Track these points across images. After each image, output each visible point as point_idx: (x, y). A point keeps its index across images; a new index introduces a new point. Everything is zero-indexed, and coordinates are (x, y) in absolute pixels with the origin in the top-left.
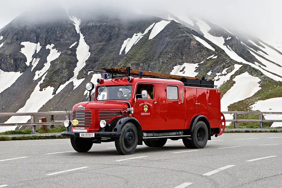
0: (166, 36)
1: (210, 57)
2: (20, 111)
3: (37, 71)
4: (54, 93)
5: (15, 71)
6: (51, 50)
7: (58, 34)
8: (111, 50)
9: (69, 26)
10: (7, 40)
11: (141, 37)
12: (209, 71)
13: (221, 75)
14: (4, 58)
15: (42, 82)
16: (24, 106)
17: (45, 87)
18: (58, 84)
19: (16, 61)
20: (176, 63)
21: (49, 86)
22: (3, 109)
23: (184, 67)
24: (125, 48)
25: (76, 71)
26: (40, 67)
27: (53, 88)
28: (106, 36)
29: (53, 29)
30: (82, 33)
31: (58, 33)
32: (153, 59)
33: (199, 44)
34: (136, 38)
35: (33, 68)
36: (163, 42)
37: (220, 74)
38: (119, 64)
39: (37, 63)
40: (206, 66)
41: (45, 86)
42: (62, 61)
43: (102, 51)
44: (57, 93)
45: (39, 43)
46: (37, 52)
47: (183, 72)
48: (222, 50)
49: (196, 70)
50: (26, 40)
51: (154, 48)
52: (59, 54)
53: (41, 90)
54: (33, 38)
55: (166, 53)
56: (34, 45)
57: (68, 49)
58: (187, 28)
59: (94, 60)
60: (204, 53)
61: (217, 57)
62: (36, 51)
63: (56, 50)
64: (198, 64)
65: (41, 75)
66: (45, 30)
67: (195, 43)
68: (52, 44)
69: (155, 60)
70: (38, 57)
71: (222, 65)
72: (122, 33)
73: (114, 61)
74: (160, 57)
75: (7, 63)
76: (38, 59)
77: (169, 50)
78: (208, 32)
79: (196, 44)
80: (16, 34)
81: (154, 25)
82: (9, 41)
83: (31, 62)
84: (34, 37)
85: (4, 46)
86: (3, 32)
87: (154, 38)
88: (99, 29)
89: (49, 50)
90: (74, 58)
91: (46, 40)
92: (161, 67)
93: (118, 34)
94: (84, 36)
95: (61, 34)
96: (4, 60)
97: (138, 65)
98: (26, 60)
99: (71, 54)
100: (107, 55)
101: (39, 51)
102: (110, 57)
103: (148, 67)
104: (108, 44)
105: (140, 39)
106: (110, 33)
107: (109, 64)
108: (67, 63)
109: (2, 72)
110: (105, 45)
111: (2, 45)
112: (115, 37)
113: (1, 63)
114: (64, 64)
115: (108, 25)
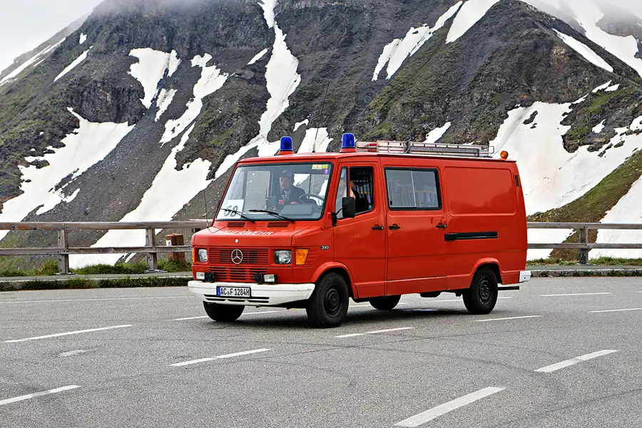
0: (491, 34)
1: (600, 88)
2: (130, 218)
3: (170, 121)
4: (211, 176)
5: (115, 121)
6: (205, 69)
7: (220, 29)
8: (353, 69)
9: (248, 10)
10: (97, 44)
11: (428, 37)
12: (598, 122)
13: (627, 134)
14: (88, 90)
15: (180, 147)
16: (138, 207)
17: (189, 161)
18: (221, 153)
19: (117, 97)
20: (516, 103)
21: (200, 159)
22: (86, 213)
23: (535, 113)
24: (387, 63)
25: (266, 122)
26: (176, 111)
27: (207, 164)
28: (338, 35)
29: (209, 17)
30: (279, 28)
31: (221, 26)
32: (455, 91)
33: (573, 54)
34: (415, 39)
35: (159, 114)
36: (482, 48)
37: (624, 129)
38: (371, 104)
39: (168, 101)
40: (591, 109)
41: (189, 158)
42: (230, 96)
43: (328, 71)
44: (218, 174)
45: (173, 51)
46: (170, 74)
47: (531, 125)
48: (632, 69)
49: (565, 120)
50: (143, 45)
51: (460, 64)
52: (223, 79)
53: (179, 168)
54: (160, 39)
55: (488, 77)
56: (161, 56)
57: (246, 66)
58: (541, 14)
59: (310, 94)
60: (586, 76)
61: (620, 88)
62: (167, 71)
63: (217, 68)
64: (569, 104)
65: (178, 131)
66: (189, 20)
67: (563, 52)
68: (206, 54)
69: (462, 95)
70: (172, 86)
71: (632, 107)
72: (381, 27)
73: (360, 97)
74: (474, 87)
75: (97, 102)
76: (173, 92)
77: (498, 69)
78: (597, 25)
79: (564, 55)
80: (117, 29)
81: (461, 6)
82: (100, 45)
83: (154, 99)
84: (162, 36)
85: (89, 59)
86: (85, 23)
87: (460, 39)
88: (322, 17)
89: (198, 70)
90: (259, 88)
91: (190, 43)
92: (476, 112)
93: (370, 30)
94: (285, 35)
95: (228, 29)
96: (89, 93)
97: (418, 106)
98: (142, 94)
99: (253, 78)
100: (341, 83)
101: (174, 71)
102: (348, 88)
103: (443, 113)
104: (345, 53)
105: (424, 41)
106: (350, 28)
107: (346, 104)
108: (242, 101)
109: (83, 122)
110: (338, 58)
111: (83, 56)
112: (363, 36)
113: (82, 101)
114: (236, 103)
115: (346, 5)
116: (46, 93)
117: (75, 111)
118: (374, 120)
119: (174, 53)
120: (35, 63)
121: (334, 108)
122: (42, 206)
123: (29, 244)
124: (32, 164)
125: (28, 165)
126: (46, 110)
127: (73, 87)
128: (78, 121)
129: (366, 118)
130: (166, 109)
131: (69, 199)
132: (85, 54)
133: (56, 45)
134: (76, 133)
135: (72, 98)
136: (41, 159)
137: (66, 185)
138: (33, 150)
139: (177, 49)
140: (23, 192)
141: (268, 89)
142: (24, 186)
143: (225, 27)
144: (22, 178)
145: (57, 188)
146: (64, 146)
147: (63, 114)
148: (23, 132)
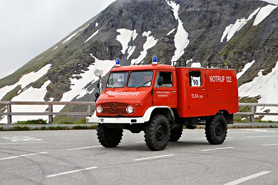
0: (273, 22)
3: (133, 60)
5: (110, 60)
6: (148, 37)
7: (155, 20)
8: (212, 37)
9: (167, 12)
10: (103, 27)
11: (245, 23)
19: (111, 49)
24: (227, 35)
26: (136, 55)
28: (206, 22)
29: (150, 15)
30: (180, 19)
31: (155, 19)
32: (257, 47)
34: (239, 24)
35: (128, 57)
36: (269, 28)
38: (220, 53)
39: (133, 51)
42: (159, 49)
43: (202, 38)
45: (135, 30)
46: (133, 40)
50: (122, 27)
51: (258, 35)
52: (156, 41)
54: (129, 25)
55: (272, 41)
56: (130, 32)
57: (166, 36)
59: (193, 48)
62: (132, 38)
63: (153, 37)
66: (142, 16)
68: (149, 31)
69: (260, 48)
70: (134, 44)
72: (224, 19)
73: (215, 49)
74: (265, 45)
75: (102, 51)
76: (134, 47)
77: (276, 37)
80: (111, 20)
81: (259, 10)
82: (104, 27)
83: (126, 50)
84: (130, 23)
85: (99, 33)
86: (98, 18)
87: (259, 24)
88: (199, 15)
89: (145, 38)
90: (172, 45)
91: (142, 27)
92: (266, 56)
93: (219, 20)
94: (183, 23)
95: (158, 20)
96: (99, 47)
97: (241, 53)
98: (121, 48)
99: (169, 41)
100: (207, 43)
101: (135, 38)
102: (210, 45)
103: (252, 56)
104: (208, 30)
105: (244, 25)
106: (211, 19)
107: (209, 52)
108: (164, 51)
109: (97, 60)
110: (206, 32)
111: (97, 32)
112: (216, 23)
113: (96, 51)
114: (161, 52)
115: (209, 10)
116: (81, 48)
117: (93, 55)
118: (221, 59)
119: (135, 31)
120: (77, 35)
121: (204, 54)
122: (79, 95)
123: (73, 111)
124: (75, 77)
125: (73, 78)
126: (81, 55)
127: (92, 45)
128: (95, 59)
129: (218, 58)
130: (131, 54)
131: (90, 92)
132: (98, 31)
133: (85, 27)
134: (93, 65)
135: (92, 50)
136: (79, 75)
137: (89, 86)
138: (76, 71)
139: (136, 29)
140: (71, 89)
141: (175, 46)
142: (72, 87)
143: (157, 19)
144: (71, 83)
145: (85, 88)
146: (89, 70)
147: (88, 57)
148: (71, 64)
